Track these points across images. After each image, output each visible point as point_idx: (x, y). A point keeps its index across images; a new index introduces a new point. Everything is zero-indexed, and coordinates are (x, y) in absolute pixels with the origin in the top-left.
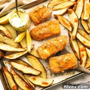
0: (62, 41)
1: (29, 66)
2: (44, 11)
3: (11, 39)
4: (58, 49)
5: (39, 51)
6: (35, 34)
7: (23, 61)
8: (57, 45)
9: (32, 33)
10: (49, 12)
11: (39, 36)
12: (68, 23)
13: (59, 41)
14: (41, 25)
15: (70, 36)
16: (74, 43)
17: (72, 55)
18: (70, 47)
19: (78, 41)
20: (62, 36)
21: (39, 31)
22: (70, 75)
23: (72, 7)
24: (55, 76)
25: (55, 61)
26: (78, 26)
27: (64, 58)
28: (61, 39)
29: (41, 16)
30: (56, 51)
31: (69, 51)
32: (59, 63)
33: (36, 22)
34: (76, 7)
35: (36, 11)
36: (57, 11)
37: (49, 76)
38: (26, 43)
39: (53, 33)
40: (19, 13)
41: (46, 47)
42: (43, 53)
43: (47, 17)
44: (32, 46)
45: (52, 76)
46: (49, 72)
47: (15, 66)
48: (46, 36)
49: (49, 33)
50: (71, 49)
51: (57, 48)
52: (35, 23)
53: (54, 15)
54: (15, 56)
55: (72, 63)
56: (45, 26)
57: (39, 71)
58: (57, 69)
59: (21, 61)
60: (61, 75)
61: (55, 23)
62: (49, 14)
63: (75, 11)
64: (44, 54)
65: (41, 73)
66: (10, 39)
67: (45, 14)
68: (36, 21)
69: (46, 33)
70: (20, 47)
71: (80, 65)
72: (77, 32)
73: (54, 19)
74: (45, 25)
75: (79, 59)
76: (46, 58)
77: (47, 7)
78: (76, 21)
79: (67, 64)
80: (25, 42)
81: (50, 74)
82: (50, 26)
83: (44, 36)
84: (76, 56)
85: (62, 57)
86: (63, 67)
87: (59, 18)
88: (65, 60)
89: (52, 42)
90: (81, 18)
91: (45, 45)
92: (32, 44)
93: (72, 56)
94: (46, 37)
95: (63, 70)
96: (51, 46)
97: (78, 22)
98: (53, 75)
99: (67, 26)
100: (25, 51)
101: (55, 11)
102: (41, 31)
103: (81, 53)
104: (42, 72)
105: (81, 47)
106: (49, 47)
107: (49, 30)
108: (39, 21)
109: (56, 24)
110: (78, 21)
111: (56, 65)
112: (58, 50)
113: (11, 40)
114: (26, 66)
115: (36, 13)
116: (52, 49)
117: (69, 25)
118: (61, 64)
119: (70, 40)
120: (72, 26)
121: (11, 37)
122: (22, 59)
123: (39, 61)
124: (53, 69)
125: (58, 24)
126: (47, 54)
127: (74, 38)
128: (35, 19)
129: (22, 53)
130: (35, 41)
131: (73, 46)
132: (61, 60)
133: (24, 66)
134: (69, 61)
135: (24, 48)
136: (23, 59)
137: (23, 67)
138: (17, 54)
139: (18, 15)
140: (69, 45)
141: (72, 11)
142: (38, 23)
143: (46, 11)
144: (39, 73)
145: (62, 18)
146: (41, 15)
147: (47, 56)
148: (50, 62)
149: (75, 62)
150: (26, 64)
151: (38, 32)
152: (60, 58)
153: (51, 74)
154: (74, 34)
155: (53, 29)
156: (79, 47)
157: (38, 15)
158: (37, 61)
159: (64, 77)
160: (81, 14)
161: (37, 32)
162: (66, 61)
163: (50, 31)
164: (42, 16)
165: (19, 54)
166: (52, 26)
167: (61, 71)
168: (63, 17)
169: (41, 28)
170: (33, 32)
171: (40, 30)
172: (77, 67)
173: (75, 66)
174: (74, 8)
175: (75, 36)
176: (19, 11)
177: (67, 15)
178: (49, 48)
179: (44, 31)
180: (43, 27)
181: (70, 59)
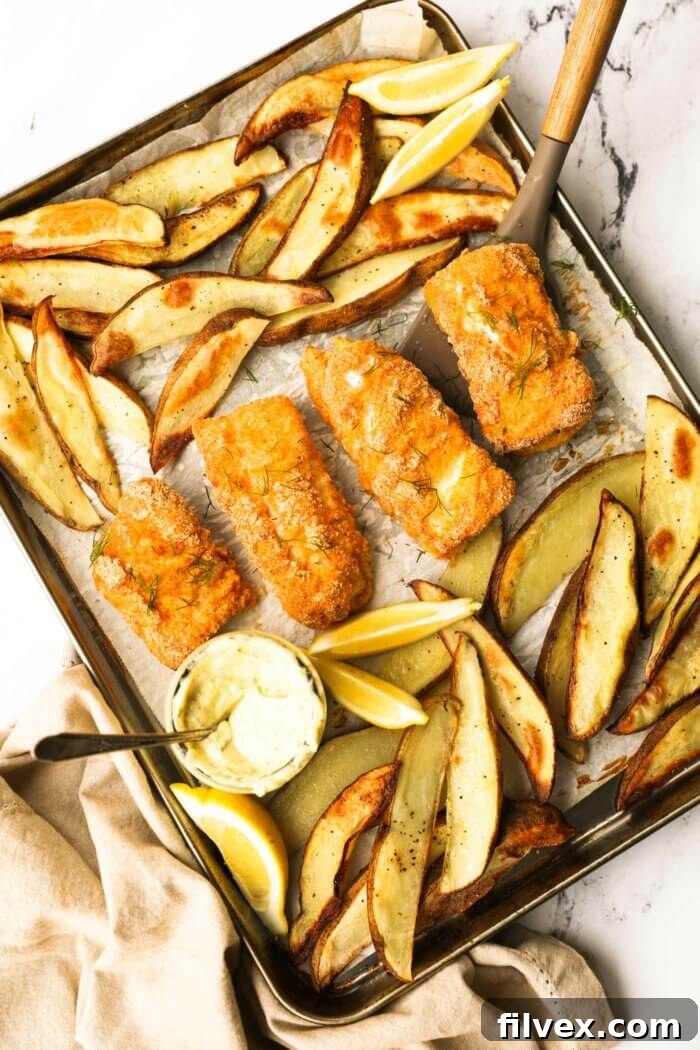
0: (355, 367)
1: (576, 597)
2: (145, 543)
3: (398, 765)
4: (418, 390)
5: (456, 533)
6: (332, 584)
7: (546, 650)
8: (390, 398)
9: (330, 609)
10: (150, 501)
11: (344, 548)
12: (203, 355)
13: (361, 394)
14: (256, 548)
15: (301, 330)
16: (352, 289)
17: (448, 286)
18: (383, 321)
19: (331, 267)
20: (309, 383)
21: (309, 553)
22: (580, 291)
23: (76, 344)
24: (613, 398)
25: (511, 407)
26: (221, 275)
27: (479, 340)
28: (341, 384)
29: (186, 556)
30: (434, 408)
31: (412, 320)
32: (524, 374)
33: (236, 590)
34: (70, 312)
35: (153, 605)
36: (116, 456)
37: (615, 440)
38: (408, 647)
39: (300, 446)
40: (197, 720)
41: (424, 486)
42: (472, 500)
43: (181, 509)
44: (421, 600)
45: (615, 423)
46: (592, 448)
47: (597, 701)
48: (331, 503)
49: (311, 481)
50: (390, 313)
51: (412, 404)
52: (243, 599)
53: (155, 471)
54: (528, 711)
55: (503, 278)
56: (260, 515)
57: (602, 514)
58: (569, 382)
59: (556, 665)
60: (594, 355)
61: (220, 442)
62: (158, 495)
63: (100, 319)
64: (473, 489)
65: (609, 498)
66: (405, 772)
67: (169, 531)
68: (225, 598)
69: (314, 496)
70: (453, 686)
71: (503, 232)
72: (262, 276)
73: (181, 467)
74: (253, 519)
75: (455, 241)
76: (499, 474)
77: (96, 528)
78: (184, 296)
79: (519, 314)
80: (399, 659)
81: (603, 438)
82: (257, 483)
83: (336, 516)
84: (444, 266)
85: (469, 354)
86: (542, 337)
87: (174, 432)
88: (494, 329)
89: (376, 442)
90: (151, 268)
91: (406, 490)
92: (408, 602)
93: (459, 288)
94: (336, 499)
95: (567, 339)
96: (411, 445)
97: (191, 281)
98: (608, 413)
99: (226, 360)
100: (471, 641)
101: (122, 469)
102: (304, 541)
103: (409, 232)
104: (605, 491)
105: (367, 237)
106: (414, 462)
107: (288, 477)
108: (225, 570)
109: (229, 437)
110: (184, 280)
111: (539, 388)
112: (426, 395)
113: (407, 763)
114: (584, 621)
115: (166, 602)
116: (431, 436)
117: (223, 346)
118: (524, 359)
119: (332, 325)
120: (222, 323)
121: (386, 770)
122: (536, 661)
123: (530, 522)
124: (572, 408)
125: (223, 425)
126: (475, 468)
127: (318, 294)
128: (217, 603)
129: (490, 665)
130: (379, 587)
131: (372, 295)
132: (494, 362)
133: (583, 632)
134: (493, 300)
135: (450, 660)
136: (529, 650)
137: (593, 635)
138: (505, 699)
139: (213, 728)
140: (369, 327)
141: (112, 335)
142: (236, 579)
143: (143, 522)
144: (612, 511)
145: (169, 404)
146: (176, 562)
147: (484, 469)
148: (519, 445)
149: (498, 254)
150: (567, 625)
151: (314, 559)
152: (482, 374)
153: (601, 432)
154: (283, 300)
155: (272, 450)
156: (370, 257)
157: (178, 585)
158: (527, 538)
159: (604, 334)
160: (123, 265)
161: (315, 568)
162: (503, 324)
163: (296, 474)
164: (178, 549)
165: (505, 681)
166: (253, 461)
167: (572, 351)
168: (164, 398)
169: (280, 541)
170: (318, 598)
171: (298, 553)
172: (524, 246)
173: (522, 257)
174: (84, 329)
175: (298, 290)
176: (186, 723)
177: (136, 377)
178: (424, 458)
179: (303, 515)
180: (271, 531)
181: (477, 294)
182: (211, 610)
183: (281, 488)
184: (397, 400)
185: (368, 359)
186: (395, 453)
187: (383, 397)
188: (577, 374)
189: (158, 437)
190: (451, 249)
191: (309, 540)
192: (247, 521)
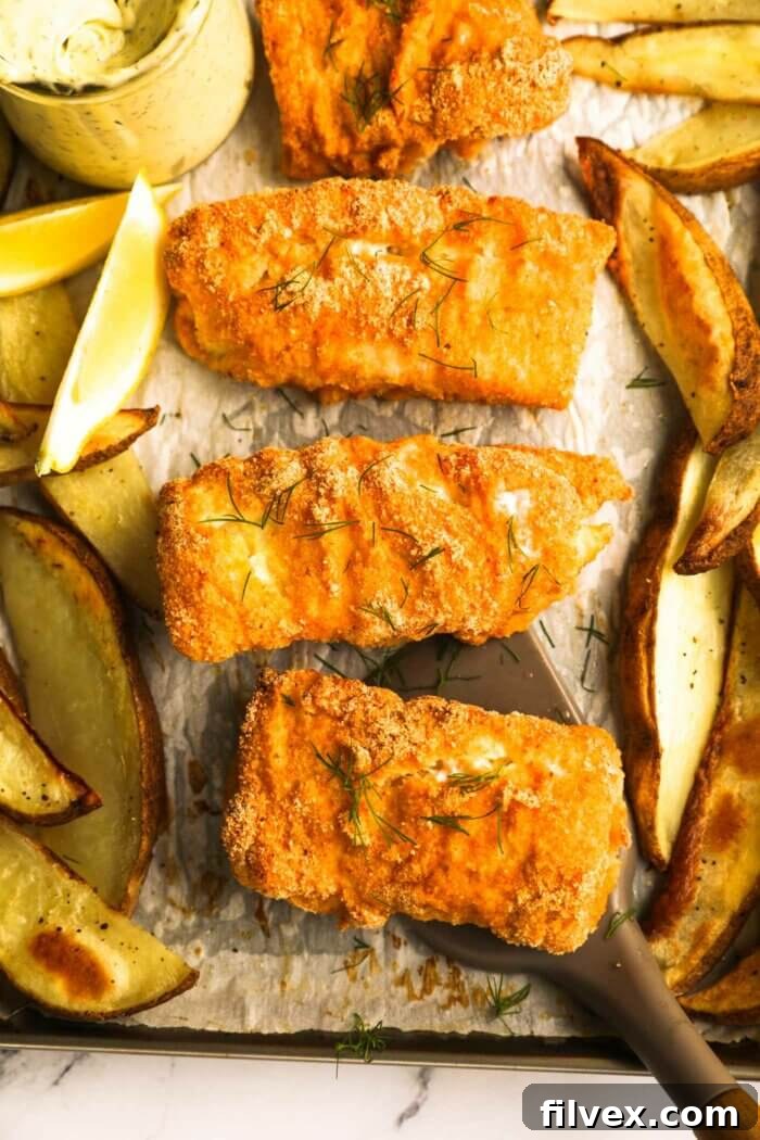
6: (219, 273)
8: (444, 537)
9: (185, 247)
14: (351, 192)
18: (604, 647)
24: (249, 937)
27: (456, 748)
30: (387, 604)
33: (313, 139)
36: (645, 101)
39: (466, 360)
41: (277, 504)
44: (124, 410)
48: (351, 355)
51: (417, 569)
52: (295, 144)
53: (583, 142)
55: (532, 854)
56: (396, 230)
60: (335, 952)
64: (223, 576)
65: (85, 806)
67: (459, 77)
68: (311, 113)
71: (629, 934)
74: (398, 217)
81: (197, 875)
83: (325, 349)
87: (624, 207)
88: (455, 779)
89: (391, 473)
94: (353, 374)
96: (352, 523)
100: (6, 440)
101: (620, 98)
102: (311, 269)
103: (727, 782)
104: (98, 805)
106: (322, 513)
107: (427, 305)
108: (354, 140)
109: (551, 261)
112: (421, 606)
117: (712, 350)
124: (250, 831)
125: (578, 269)
126: (253, 604)
127: (705, 551)
128: (309, 94)
131: (651, 644)
134: (504, 811)
140: (609, 618)
142: (330, 150)
144: (61, 793)
145: (676, 224)
153: (206, 879)
154: (732, 494)
156: (724, 694)
162: (452, 801)
164: (423, 79)
167: (349, 897)
168: (686, 217)
169: (336, 235)
170: (213, 237)
171: (300, 250)
178: (317, 532)
179: (352, 293)
180: (358, 229)
181: (529, 790)
182: (302, 78)
183: (416, 286)
184: (436, 545)
185: (535, 548)
186: (355, 489)
187: (455, 528)
188: (301, 876)
189: (630, 173)
190: (652, 828)
191: (306, 275)
192: (398, 204)
